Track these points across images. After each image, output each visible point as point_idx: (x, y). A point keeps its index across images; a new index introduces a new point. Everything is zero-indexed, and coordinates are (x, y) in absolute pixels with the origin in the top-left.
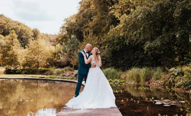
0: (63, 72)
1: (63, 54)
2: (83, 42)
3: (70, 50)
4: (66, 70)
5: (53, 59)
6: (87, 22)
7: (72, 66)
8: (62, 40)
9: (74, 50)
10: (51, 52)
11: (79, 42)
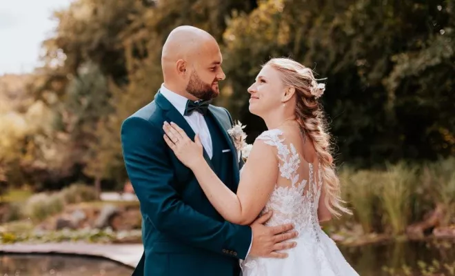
0: (58, 208)
1: (55, 140)
2: (127, 82)
3: (81, 122)
4: (71, 201)
5: (17, 161)
6: (135, 12)
7: (90, 181)
8: (47, 87)
9: (96, 120)
10: (11, 135)
11: (113, 88)
